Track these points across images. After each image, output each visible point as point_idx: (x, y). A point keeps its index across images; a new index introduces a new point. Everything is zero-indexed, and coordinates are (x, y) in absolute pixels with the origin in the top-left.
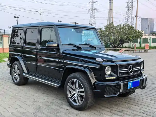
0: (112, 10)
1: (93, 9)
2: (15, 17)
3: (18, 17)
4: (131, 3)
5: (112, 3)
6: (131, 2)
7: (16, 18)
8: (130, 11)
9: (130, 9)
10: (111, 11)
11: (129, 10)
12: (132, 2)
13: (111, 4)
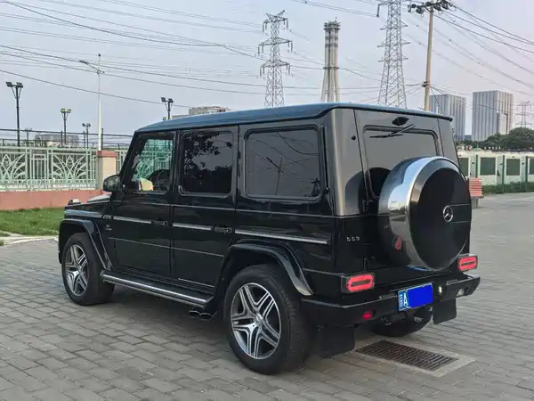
0: (336, 68)
1: (276, 63)
2: (9, 84)
3: (19, 86)
4: (395, 48)
5: (336, 45)
6: (396, 45)
7: (15, 89)
8: (393, 72)
9: (394, 64)
10: (332, 71)
11: (391, 68)
12: (399, 44)
13: (333, 48)
